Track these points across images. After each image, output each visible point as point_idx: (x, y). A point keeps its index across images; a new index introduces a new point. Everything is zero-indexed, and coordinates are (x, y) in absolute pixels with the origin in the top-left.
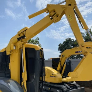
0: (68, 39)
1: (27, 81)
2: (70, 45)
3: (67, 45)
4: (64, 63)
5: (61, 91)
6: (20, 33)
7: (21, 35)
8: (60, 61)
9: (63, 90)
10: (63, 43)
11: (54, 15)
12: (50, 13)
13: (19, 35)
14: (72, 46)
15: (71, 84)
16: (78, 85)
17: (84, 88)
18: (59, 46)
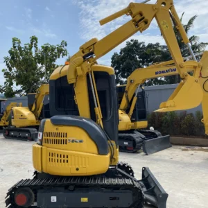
0: (132, 43)
1: (102, 119)
2: (137, 56)
3: (130, 56)
4: (134, 95)
5: (132, 142)
6: (85, 48)
7: (87, 52)
8: (127, 92)
9: (134, 141)
10: (121, 53)
11: (140, 20)
12: (133, 17)
13: (83, 52)
14: (139, 58)
15: (146, 132)
16: (157, 133)
17: (169, 137)
18: (113, 59)
